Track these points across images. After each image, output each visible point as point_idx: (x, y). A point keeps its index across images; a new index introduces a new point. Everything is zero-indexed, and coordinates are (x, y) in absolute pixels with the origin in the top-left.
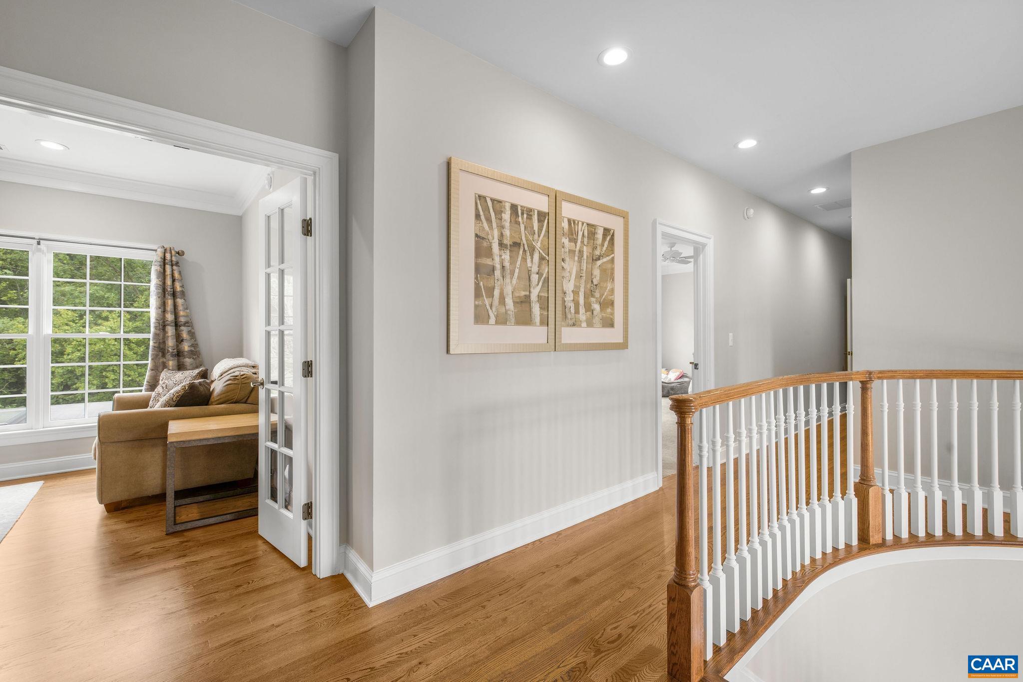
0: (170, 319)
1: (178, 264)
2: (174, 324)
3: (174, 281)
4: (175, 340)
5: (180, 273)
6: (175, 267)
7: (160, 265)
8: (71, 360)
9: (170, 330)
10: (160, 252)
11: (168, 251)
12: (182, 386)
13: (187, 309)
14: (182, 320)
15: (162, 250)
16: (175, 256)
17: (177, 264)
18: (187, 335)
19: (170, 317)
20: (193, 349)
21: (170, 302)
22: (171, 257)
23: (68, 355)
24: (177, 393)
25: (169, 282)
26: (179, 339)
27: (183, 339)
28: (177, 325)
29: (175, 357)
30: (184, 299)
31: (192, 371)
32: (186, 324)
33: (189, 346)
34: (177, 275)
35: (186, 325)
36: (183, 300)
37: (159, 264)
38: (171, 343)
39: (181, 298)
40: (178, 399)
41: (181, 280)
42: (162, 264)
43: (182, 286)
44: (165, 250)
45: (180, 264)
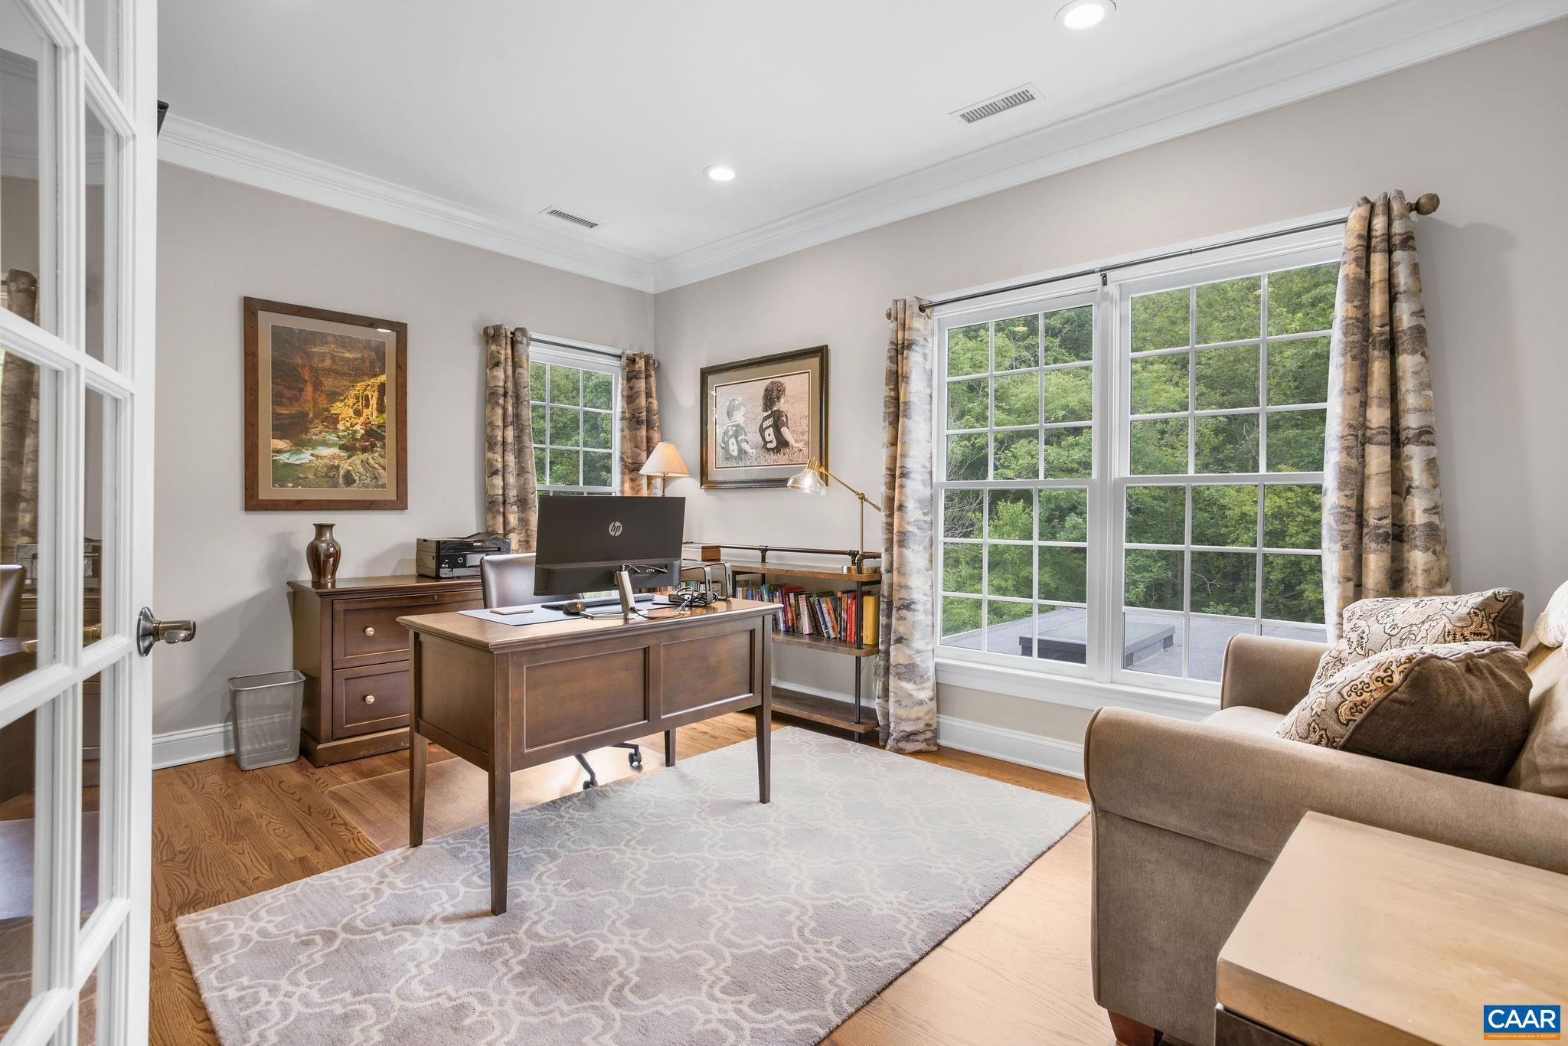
0: (1374, 421)
1: (1410, 243)
2: (1387, 438)
3: (1392, 299)
4: (1389, 489)
5: (1415, 269)
6: (1398, 255)
7: (1356, 259)
8: (1294, 545)
9: (1378, 458)
10: (1355, 216)
11: (1379, 209)
12: (1378, 667)
13: (1429, 386)
14: (1411, 422)
15: (1363, 211)
16: (1402, 216)
17: (1408, 242)
18: (1423, 471)
19: (1378, 416)
20: (1435, 519)
21: (1379, 368)
22: (1390, 224)
23: (1291, 536)
24: (1354, 690)
25: (1378, 304)
26: (1399, 487)
27: (1410, 487)
28: (1396, 440)
29: (1386, 541)
30: (1423, 354)
31: (1453, 598)
32: (1425, 435)
33: (1426, 511)
34: (1403, 278)
35: (1423, 438)
36: (1418, 358)
37: (1353, 255)
38: (1377, 496)
39: (1414, 352)
40: (1359, 717)
41: (1417, 292)
42: (1362, 253)
43: (1419, 313)
44: (1373, 207)
45: (1417, 243)
